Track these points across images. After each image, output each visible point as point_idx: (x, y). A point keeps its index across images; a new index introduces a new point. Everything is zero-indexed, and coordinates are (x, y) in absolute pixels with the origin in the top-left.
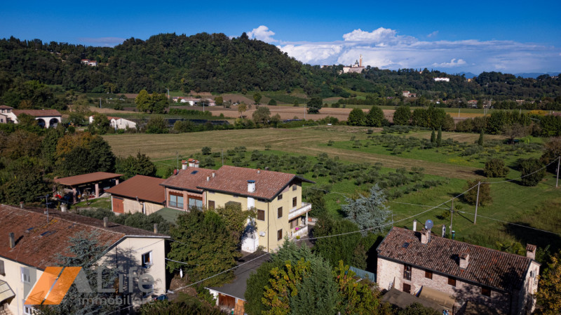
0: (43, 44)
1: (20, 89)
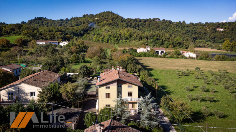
0: (202, 24)
1: (171, 41)
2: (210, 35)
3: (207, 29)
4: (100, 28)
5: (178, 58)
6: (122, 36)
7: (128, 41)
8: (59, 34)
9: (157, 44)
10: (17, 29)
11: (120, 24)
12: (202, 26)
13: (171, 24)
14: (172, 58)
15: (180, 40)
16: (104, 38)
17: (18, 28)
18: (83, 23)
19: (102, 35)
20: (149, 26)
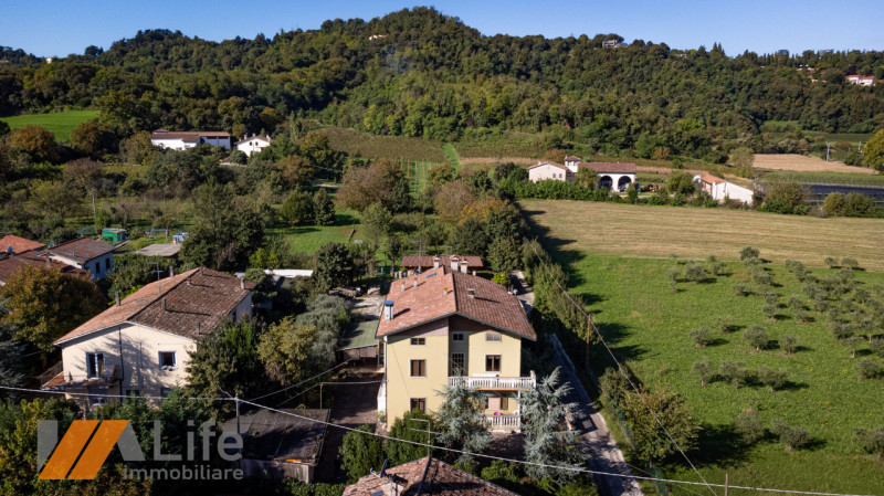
0: (790, 56)
1: (664, 132)
2: (820, 104)
3: (809, 80)
4: (388, 78)
5: (682, 204)
6: (471, 112)
7: (495, 129)
8: (236, 106)
9: (609, 145)
10: (76, 83)
11: (466, 59)
12: (791, 66)
13: (666, 57)
14: (662, 203)
15: (697, 127)
16: (403, 118)
17: (81, 80)
18: (321, 56)
19: (395, 107)
20: (578, 67)
